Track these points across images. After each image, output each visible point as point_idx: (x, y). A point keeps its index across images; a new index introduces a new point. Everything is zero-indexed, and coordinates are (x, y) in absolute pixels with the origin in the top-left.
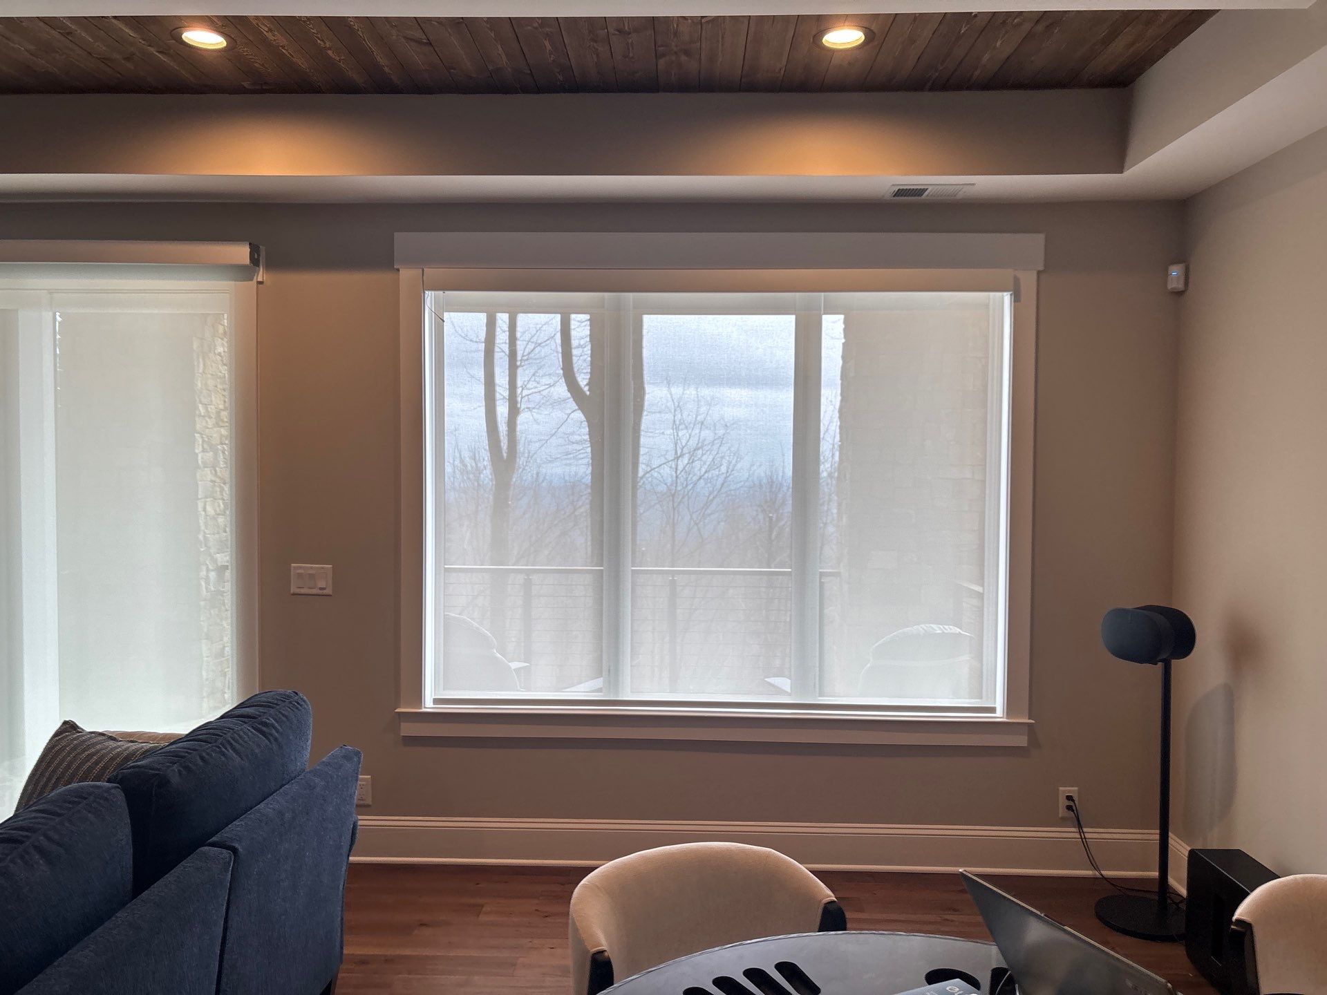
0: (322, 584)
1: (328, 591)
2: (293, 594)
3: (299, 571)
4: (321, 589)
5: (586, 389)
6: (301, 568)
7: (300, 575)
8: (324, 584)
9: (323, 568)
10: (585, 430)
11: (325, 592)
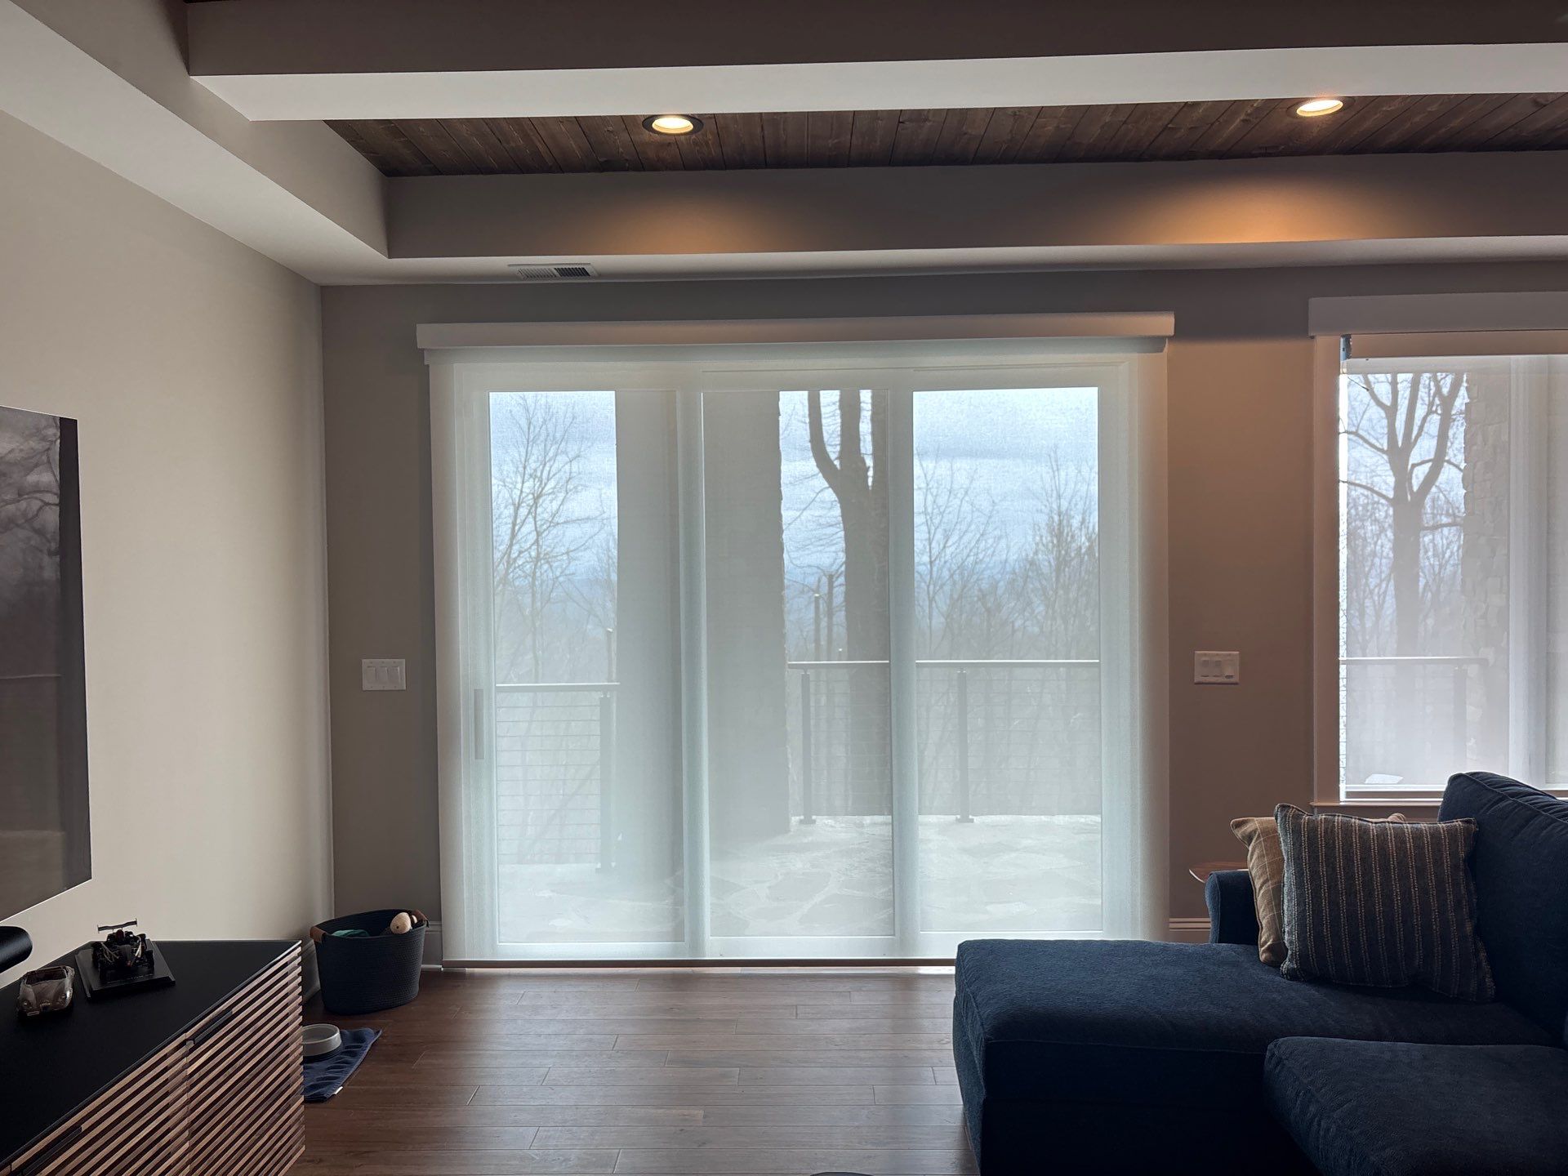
0: (1228, 671)
1: (1236, 679)
2: (1196, 684)
3: (1204, 659)
4: (1228, 677)
5: (837, 463)
6: (1205, 655)
7: (1206, 663)
8: (1231, 671)
9: (1230, 655)
10: (837, 511)
11: (1232, 680)
